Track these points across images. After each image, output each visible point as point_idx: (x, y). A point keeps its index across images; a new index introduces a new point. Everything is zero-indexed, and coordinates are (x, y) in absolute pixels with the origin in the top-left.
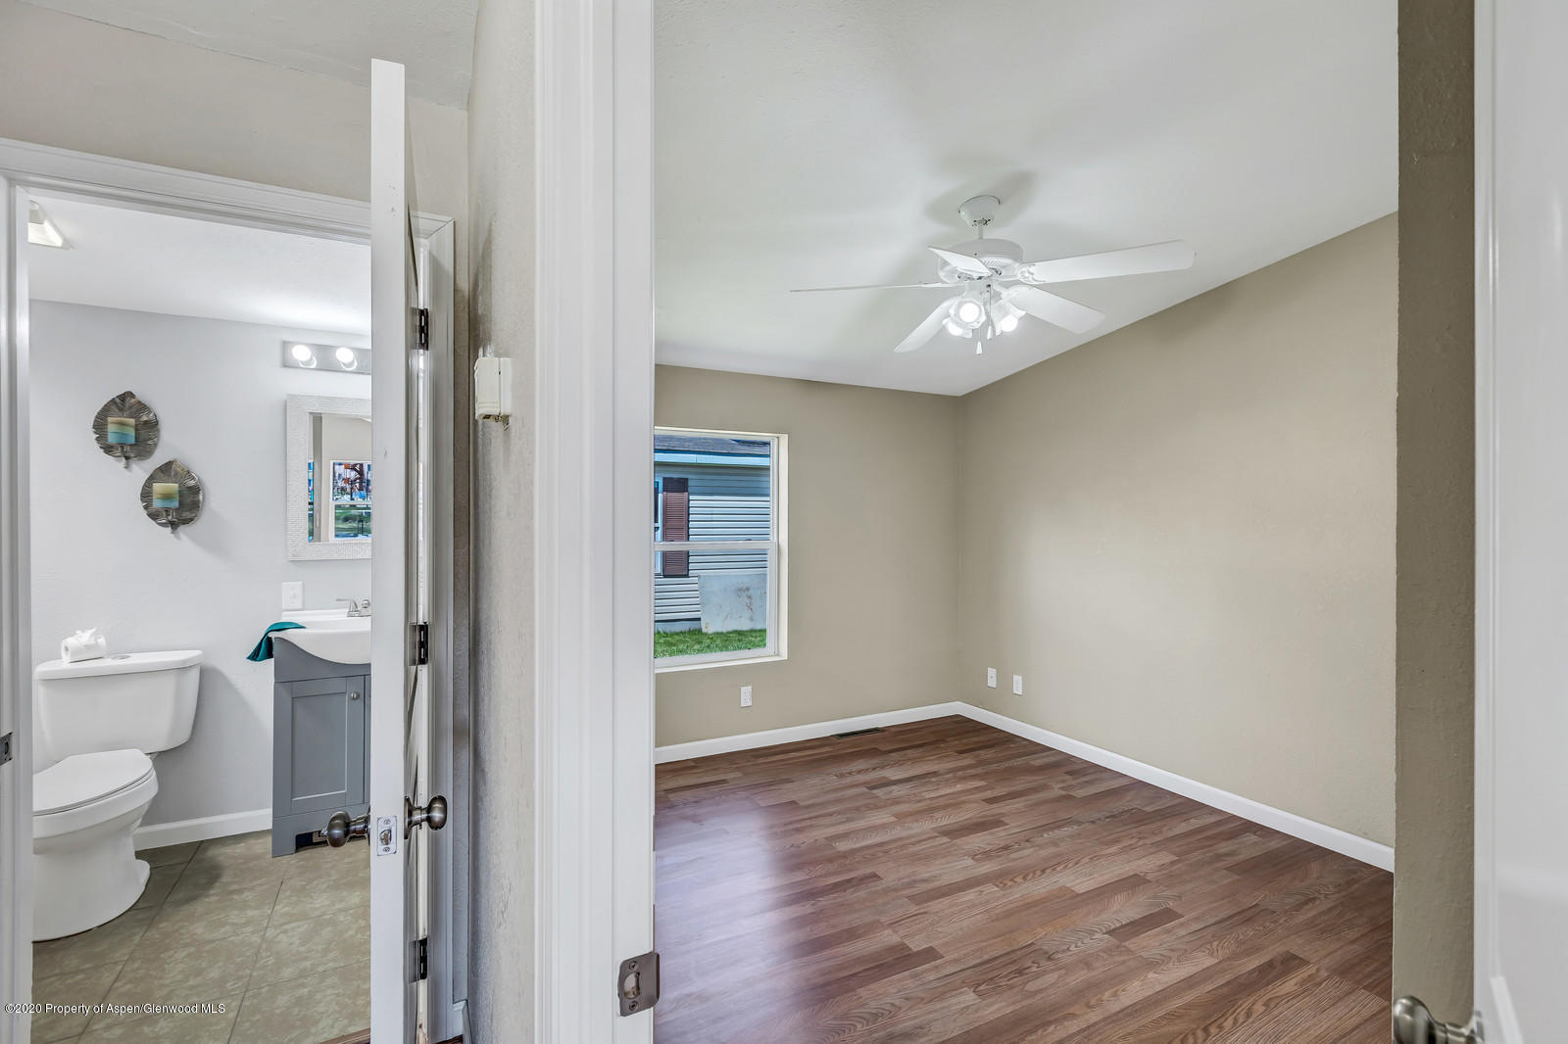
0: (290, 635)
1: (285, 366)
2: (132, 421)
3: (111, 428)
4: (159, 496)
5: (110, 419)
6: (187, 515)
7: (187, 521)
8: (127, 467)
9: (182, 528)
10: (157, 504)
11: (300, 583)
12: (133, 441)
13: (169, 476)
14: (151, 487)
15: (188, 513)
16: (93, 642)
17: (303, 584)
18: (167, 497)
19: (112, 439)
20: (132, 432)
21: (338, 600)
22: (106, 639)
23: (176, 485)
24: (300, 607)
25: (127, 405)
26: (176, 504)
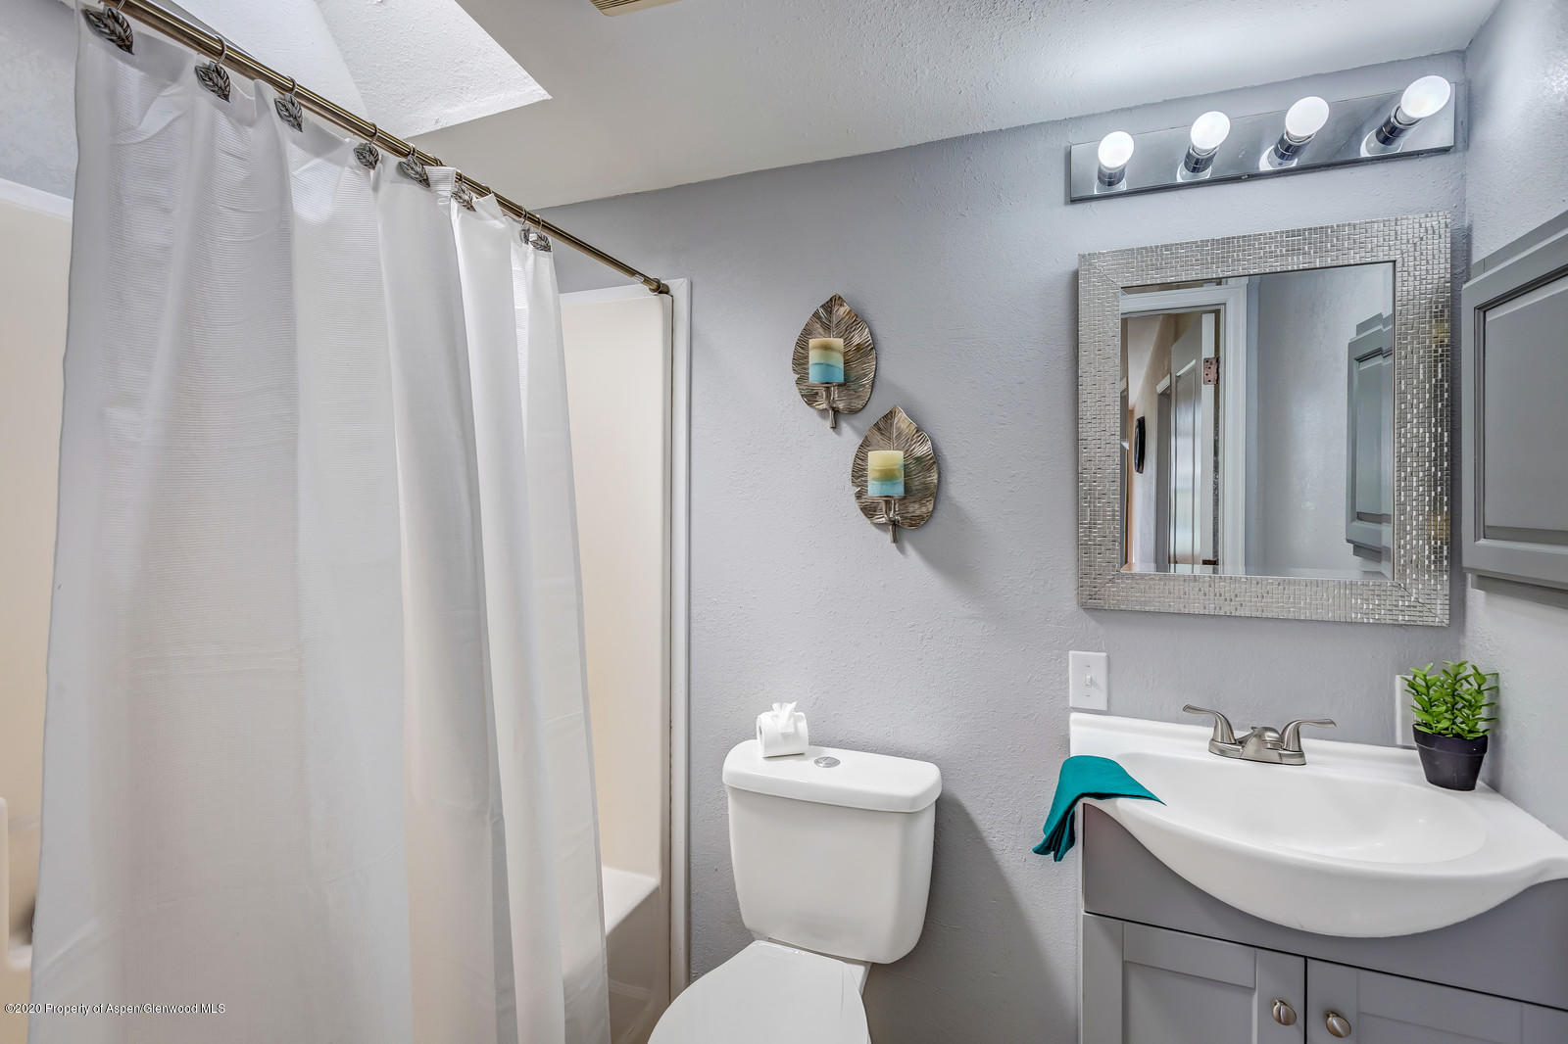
0: (1123, 809)
1: (1074, 201)
2: (839, 342)
3: (814, 356)
4: (877, 475)
5: (812, 342)
6: (915, 509)
7: (918, 522)
8: (835, 427)
9: (907, 534)
10: (874, 489)
11: (1104, 654)
12: (841, 379)
13: (890, 439)
14: (864, 459)
15: (917, 506)
16: (791, 730)
17: (1108, 657)
18: (887, 476)
19: (814, 376)
20: (838, 361)
21: (1187, 708)
22: (810, 724)
23: (900, 454)
24: (1104, 707)
25: (835, 320)
26: (898, 490)
